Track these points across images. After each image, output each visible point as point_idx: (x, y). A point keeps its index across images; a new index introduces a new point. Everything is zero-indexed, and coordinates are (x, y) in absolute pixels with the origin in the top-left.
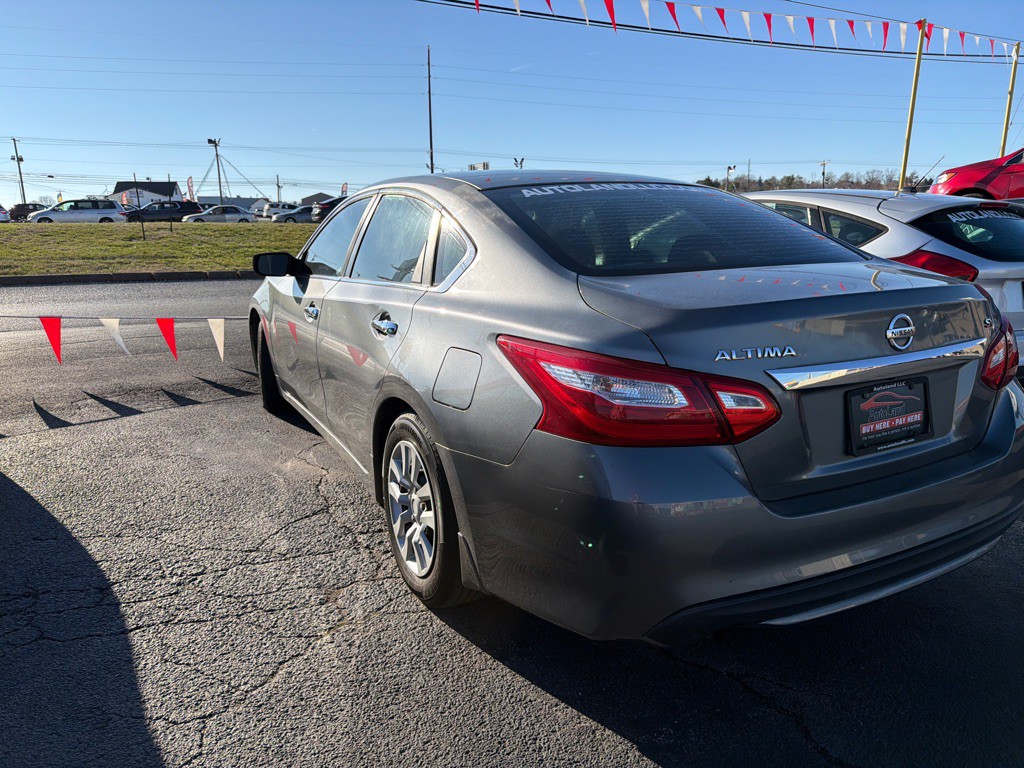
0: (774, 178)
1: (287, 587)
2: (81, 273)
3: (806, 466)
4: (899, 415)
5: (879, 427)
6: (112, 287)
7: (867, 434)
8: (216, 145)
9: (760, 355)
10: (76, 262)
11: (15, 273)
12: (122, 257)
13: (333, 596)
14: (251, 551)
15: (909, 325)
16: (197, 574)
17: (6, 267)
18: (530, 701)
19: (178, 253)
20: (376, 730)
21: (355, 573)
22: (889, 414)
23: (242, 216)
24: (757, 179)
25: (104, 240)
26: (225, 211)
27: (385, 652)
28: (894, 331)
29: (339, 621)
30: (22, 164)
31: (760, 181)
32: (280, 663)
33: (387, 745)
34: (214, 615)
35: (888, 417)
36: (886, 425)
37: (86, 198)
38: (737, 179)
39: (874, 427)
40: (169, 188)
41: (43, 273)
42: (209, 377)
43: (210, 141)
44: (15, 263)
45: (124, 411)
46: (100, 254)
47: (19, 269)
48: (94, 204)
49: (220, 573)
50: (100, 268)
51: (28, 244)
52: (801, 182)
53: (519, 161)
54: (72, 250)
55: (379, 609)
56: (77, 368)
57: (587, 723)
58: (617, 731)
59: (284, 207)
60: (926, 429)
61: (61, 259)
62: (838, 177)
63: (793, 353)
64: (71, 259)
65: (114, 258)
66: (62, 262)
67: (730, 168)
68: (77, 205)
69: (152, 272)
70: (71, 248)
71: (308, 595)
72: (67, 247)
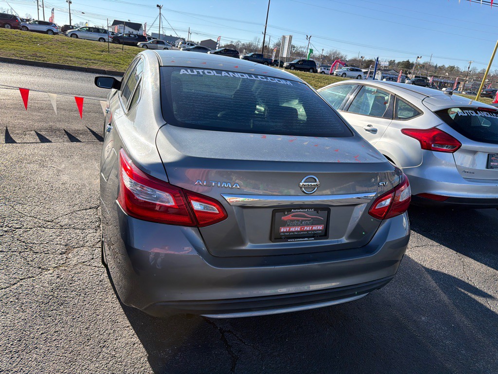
0: (443, 66)
1: (52, 243)
2: (73, 65)
3: (243, 243)
4: (307, 225)
5: (292, 229)
6: (84, 74)
7: (283, 232)
8: (160, 8)
9: (219, 185)
10: (72, 59)
11: (43, 61)
12: (95, 60)
13: (68, 252)
14: (49, 221)
15: (316, 182)
16: (17, 228)
17: (40, 57)
18: (118, 322)
19: (122, 62)
20: (39, 321)
21: (87, 242)
22: (300, 223)
23: (166, 46)
24: (435, 65)
25: (90, 50)
26: (158, 42)
27: (71, 284)
28: (304, 184)
29: (62, 264)
30: (71, 5)
31: (436, 66)
32: (21, 279)
33: (38, 329)
34: (10, 249)
35: (300, 225)
36: (298, 229)
37: (94, 27)
38: (424, 63)
39: (290, 229)
40: (137, 26)
41: (56, 62)
42: (94, 129)
43: (158, 6)
44: (45, 55)
45: (43, 139)
46: (86, 57)
47: (46, 59)
48: (97, 30)
49: (28, 229)
50: (83, 64)
51: (55, 46)
52: (458, 70)
53: (309, 37)
54: (73, 52)
55: (84, 262)
56: (39, 114)
57: (136, 339)
58: (144, 346)
59: (188, 44)
60: (325, 234)
61: (67, 57)
62: (479, 71)
63: (238, 187)
64: (71, 57)
65: (91, 60)
66: (67, 58)
67: (418, 57)
68: (90, 30)
69: (106, 70)
70: (74, 52)
71: (58, 248)
72: (72, 51)
